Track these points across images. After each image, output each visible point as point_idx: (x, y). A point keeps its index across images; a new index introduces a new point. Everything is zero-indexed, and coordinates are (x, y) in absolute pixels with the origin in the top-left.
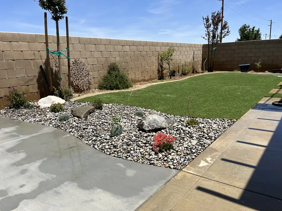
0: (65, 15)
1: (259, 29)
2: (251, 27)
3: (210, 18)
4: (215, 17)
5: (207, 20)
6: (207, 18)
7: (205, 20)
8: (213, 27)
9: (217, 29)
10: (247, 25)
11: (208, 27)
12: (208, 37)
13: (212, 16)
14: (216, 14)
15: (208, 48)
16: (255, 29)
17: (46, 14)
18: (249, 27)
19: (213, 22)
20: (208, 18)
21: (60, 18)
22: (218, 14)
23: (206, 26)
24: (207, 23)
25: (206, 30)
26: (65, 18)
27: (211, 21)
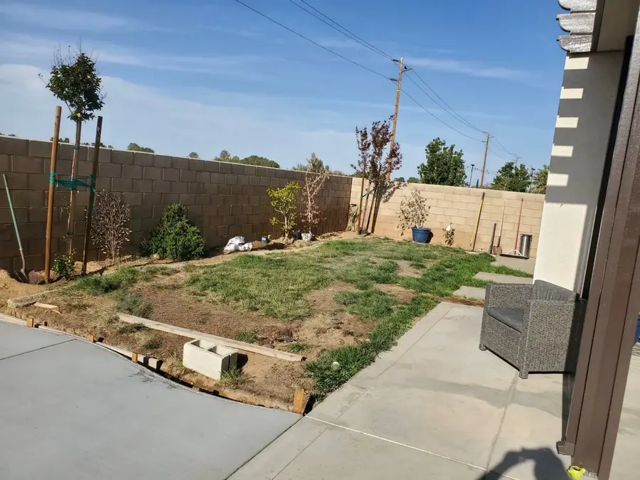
0: (96, 113)
1: (461, 151)
2: (448, 145)
3: (369, 131)
4: (378, 132)
5: (365, 135)
6: (363, 131)
7: (359, 135)
8: (373, 148)
9: (379, 154)
10: (442, 140)
11: (365, 148)
12: (363, 167)
13: (374, 128)
14: (380, 127)
15: (361, 187)
16: (454, 150)
17: (60, 109)
18: (444, 144)
19: (374, 141)
20: (366, 132)
21: (87, 117)
22: (383, 127)
23: (360, 145)
24: (363, 140)
25: (361, 154)
26: (96, 120)
27: (370, 138)
